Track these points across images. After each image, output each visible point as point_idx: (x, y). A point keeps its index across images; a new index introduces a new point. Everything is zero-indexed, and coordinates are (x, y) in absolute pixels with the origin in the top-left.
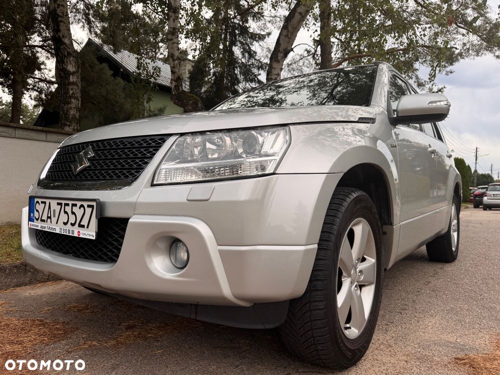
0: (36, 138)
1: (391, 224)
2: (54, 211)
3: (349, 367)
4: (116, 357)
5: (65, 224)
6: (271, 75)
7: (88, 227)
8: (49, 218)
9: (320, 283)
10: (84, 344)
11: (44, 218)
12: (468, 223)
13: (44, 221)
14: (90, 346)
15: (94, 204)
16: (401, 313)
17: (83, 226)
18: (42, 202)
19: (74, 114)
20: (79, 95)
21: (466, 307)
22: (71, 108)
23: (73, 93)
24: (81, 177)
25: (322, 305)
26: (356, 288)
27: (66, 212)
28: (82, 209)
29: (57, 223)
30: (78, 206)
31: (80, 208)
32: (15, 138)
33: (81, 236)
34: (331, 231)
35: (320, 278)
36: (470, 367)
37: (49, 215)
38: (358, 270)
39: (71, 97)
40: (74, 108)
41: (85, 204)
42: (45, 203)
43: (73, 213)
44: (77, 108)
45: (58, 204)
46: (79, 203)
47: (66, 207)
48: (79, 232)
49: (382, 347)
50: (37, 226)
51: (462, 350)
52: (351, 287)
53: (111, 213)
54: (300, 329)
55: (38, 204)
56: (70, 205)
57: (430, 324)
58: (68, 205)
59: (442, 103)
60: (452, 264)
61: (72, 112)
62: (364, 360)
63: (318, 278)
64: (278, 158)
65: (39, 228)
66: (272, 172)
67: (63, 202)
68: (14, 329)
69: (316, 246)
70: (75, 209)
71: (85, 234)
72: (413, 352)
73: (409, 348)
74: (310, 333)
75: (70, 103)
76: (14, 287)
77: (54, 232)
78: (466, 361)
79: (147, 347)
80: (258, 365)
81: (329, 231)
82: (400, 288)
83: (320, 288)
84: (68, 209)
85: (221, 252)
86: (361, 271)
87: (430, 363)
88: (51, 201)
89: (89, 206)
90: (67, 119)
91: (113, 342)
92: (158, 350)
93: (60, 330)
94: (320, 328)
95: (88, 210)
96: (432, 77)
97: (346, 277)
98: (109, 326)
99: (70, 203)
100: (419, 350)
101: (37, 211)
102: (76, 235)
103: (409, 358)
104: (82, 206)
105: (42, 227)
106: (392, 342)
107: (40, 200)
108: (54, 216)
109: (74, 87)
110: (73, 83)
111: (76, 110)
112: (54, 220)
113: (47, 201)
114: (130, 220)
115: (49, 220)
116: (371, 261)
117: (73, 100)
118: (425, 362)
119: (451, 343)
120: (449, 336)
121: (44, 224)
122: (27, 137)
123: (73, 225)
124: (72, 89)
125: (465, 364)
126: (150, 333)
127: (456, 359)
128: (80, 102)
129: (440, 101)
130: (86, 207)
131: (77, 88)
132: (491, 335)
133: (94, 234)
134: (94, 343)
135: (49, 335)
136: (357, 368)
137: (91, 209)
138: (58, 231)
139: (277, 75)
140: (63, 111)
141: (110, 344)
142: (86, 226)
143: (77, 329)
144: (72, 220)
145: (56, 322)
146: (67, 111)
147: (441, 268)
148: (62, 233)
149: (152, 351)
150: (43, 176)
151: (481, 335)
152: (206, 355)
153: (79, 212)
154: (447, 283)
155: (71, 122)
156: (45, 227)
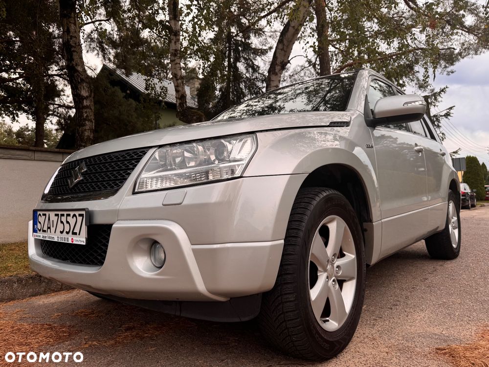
0: (53, 159)
1: (371, 221)
2: (53, 221)
3: (329, 359)
4: (112, 355)
5: (62, 232)
6: (270, 87)
7: (79, 234)
8: (49, 228)
9: (289, 276)
10: (86, 344)
11: (45, 229)
12: (480, 221)
13: (45, 231)
14: (90, 346)
15: (84, 213)
16: (391, 309)
17: (75, 234)
18: (44, 215)
19: (88, 136)
20: (92, 117)
21: (459, 301)
22: (85, 130)
23: (87, 116)
24: (75, 190)
25: (292, 297)
26: (334, 283)
27: (62, 222)
28: (75, 218)
29: (55, 232)
30: (72, 215)
31: (73, 217)
32: (34, 160)
33: (75, 242)
34: (299, 228)
35: (290, 272)
36: (449, 356)
37: (49, 226)
38: (335, 265)
39: (85, 120)
40: (88, 129)
41: (77, 213)
43: (68, 222)
44: (91, 130)
45: (56, 215)
46: (72, 213)
47: (62, 217)
48: (72, 239)
49: (366, 340)
50: (40, 236)
51: (445, 341)
52: (328, 281)
53: (99, 220)
54: (275, 321)
55: (40, 217)
56: (65, 215)
57: (419, 318)
58: (62, 215)
59: (417, 103)
60: (454, 261)
61: (87, 134)
62: (346, 352)
63: (288, 272)
64: (245, 162)
65: (41, 238)
66: (239, 175)
67: (60, 213)
68: (25, 333)
69: (282, 241)
70: (69, 219)
71: (77, 241)
72: (395, 344)
73: (393, 341)
74: (284, 324)
75: (84, 125)
76: (30, 296)
77: (53, 240)
78: (447, 350)
79: (143, 346)
80: (243, 358)
81: (297, 227)
82: (396, 286)
83: (289, 281)
84: (64, 219)
85: (194, 251)
86: (338, 267)
87: (410, 353)
88: (50, 213)
89: (80, 215)
90: (82, 140)
91: (112, 342)
92: (151, 348)
93: (65, 333)
94: (293, 319)
95: (79, 219)
96: (426, 79)
97: (322, 272)
98: (110, 328)
99: (65, 213)
100: (402, 342)
101: (40, 223)
102: (70, 242)
103: (390, 349)
104: (74, 215)
105: (43, 237)
106: (377, 336)
107: (41, 213)
108: (53, 226)
109: (88, 110)
110: (87, 107)
111: (91, 132)
112: (53, 229)
113: (47, 213)
114: (114, 226)
115: (49, 230)
116: (351, 257)
117: (87, 122)
118: (406, 353)
119: (436, 334)
120: (435, 329)
121: (45, 234)
122: (45, 159)
123: (68, 233)
124: (86, 112)
125: (445, 354)
126: (147, 334)
127: (437, 349)
128: (93, 124)
129: (414, 102)
130: (77, 215)
131: (90, 111)
132: (478, 326)
133: (85, 240)
134: (95, 343)
135: (55, 337)
136: (337, 360)
137: (81, 218)
138: (56, 240)
139: (275, 86)
140: (79, 133)
141: (108, 343)
142: (78, 234)
143: (81, 331)
144: (67, 229)
145: (62, 326)
146: (82, 132)
147: (441, 265)
148: (59, 241)
149: (146, 349)
150: (46, 191)
151: (469, 326)
152: (195, 352)
153: (72, 221)
154: (444, 278)
155: (86, 143)
156: (45, 237)
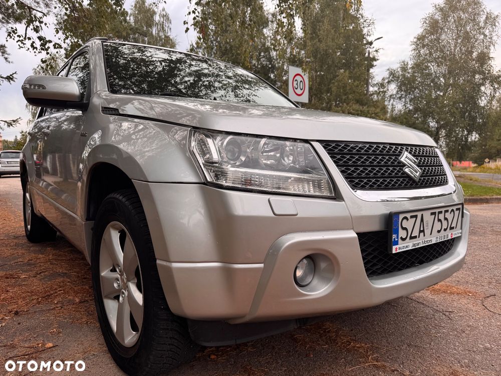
2: (427, 222)
5: (439, 231)
8: (422, 231)
13: (415, 237)
15: (460, 206)
17: (453, 228)
27: (439, 220)
28: (452, 213)
29: (431, 234)
30: (450, 211)
31: (451, 213)
33: (453, 237)
37: (422, 229)
41: (454, 208)
42: (416, 216)
43: (446, 219)
45: (432, 214)
46: (450, 209)
47: (440, 215)
48: (451, 234)
50: (407, 247)
55: (405, 221)
56: (443, 212)
58: (440, 212)
65: (411, 248)
67: (437, 211)
70: (448, 215)
71: (456, 234)
77: (430, 243)
84: (441, 217)
88: (424, 213)
89: (457, 209)
95: (457, 213)
99: (443, 210)
101: (404, 229)
102: (449, 238)
104: (453, 210)
105: (414, 245)
107: (409, 215)
108: (428, 228)
112: (427, 232)
113: (419, 214)
115: (422, 234)
121: (415, 241)
123: (445, 230)
130: (455, 210)
137: (458, 211)
138: (434, 242)
142: (455, 227)
144: (445, 226)
148: (438, 241)
153: (450, 217)
156: (418, 244)
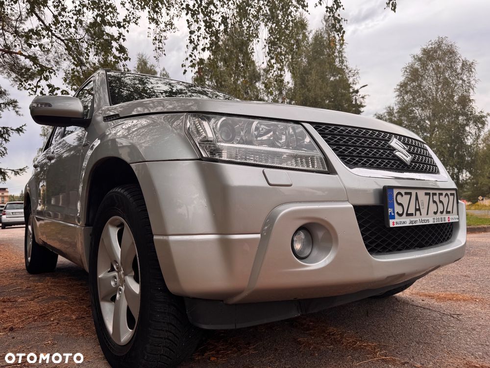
2: (423, 201)
5: (435, 213)
8: (418, 210)
11: (412, 210)
13: (411, 215)
15: (455, 192)
17: (449, 212)
27: (434, 202)
28: (447, 197)
29: (427, 214)
30: (444, 194)
31: (445, 197)
37: (418, 208)
41: (449, 192)
42: (410, 194)
43: (441, 202)
45: (426, 194)
46: (444, 193)
47: (434, 197)
48: (449, 218)
50: (404, 223)
56: (437, 194)
58: (434, 194)
65: (407, 224)
67: (431, 192)
70: (442, 198)
71: (451, 219)
77: (427, 223)
84: (436, 198)
88: (418, 192)
89: (452, 194)
95: (451, 198)
99: (437, 192)
101: (401, 204)
102: (447, 221)
104: (447, 194)
105: (410, 222)
107: (402, 191)
108: (423, 207)
112: (424, 211)
113: (414, 192)
115: (418, 213)
121: (411, 219)
123: (442, 213)
130: (449, 195)
133: (457, 217)
137: (453, 197)
138: (431, 222)
142: (451, 212)
144: (441, 209)
148: (436, 223)
153: (445, 200)
156: (416, 222)
